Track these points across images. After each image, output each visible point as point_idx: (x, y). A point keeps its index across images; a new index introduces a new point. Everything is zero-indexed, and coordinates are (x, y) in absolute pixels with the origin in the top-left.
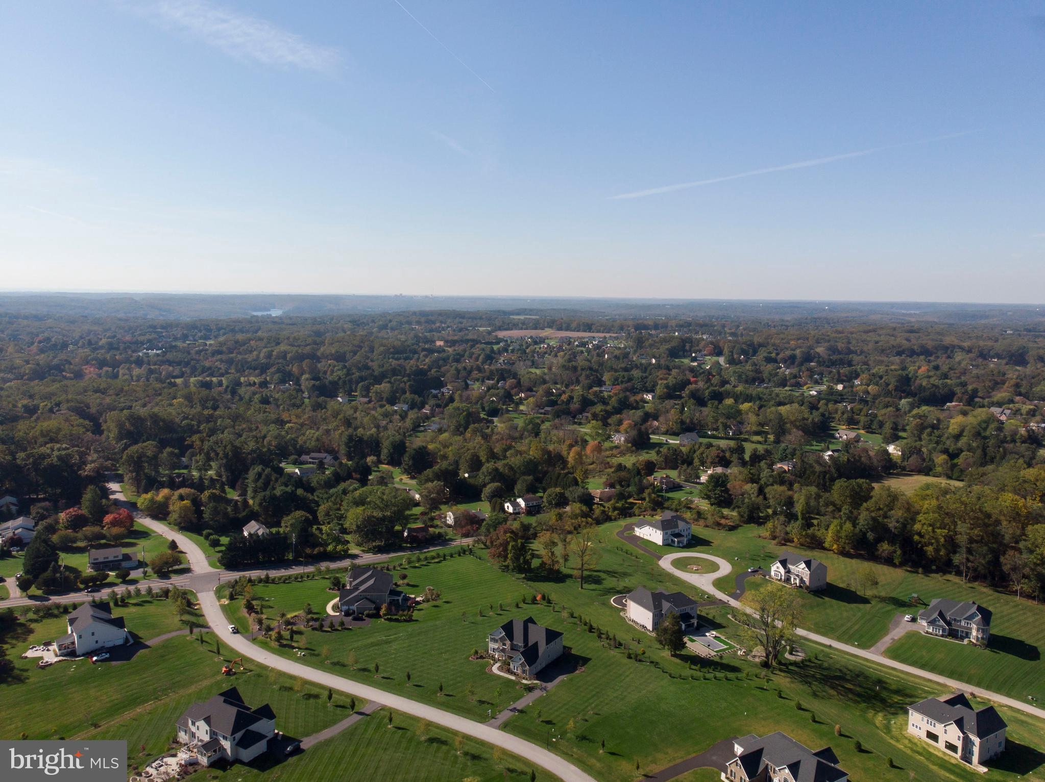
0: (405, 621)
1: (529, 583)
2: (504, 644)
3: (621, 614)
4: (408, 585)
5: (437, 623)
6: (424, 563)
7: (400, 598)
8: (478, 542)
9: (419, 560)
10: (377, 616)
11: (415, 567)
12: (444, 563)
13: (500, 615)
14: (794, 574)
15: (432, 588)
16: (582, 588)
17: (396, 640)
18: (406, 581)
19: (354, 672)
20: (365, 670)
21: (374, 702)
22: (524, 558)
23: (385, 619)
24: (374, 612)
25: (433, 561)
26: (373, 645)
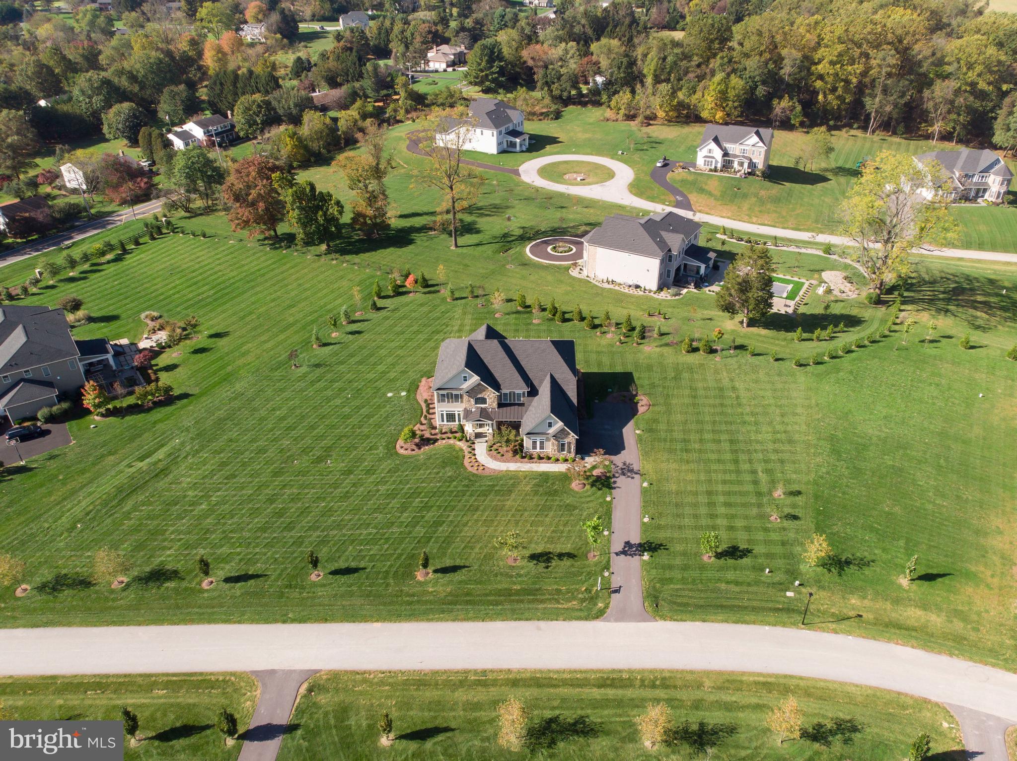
0: (158, 404)
1: (348, 257)
2: (483, 401)
3: (574, 273)
4: (91, 319)
5: (239, 387)
6: (86, 267)
7: (109, 357)
8: (173, 206)
9: (73, 263)
10: (78, 411)
11: (72, 280)
12: (130, 260)
13: (359, 332)
14: (736, 156)
15: (156, 314)
16: (456, 246)
17: (174, 458)
18: (80, 314)
19: (131, 595)
20: (158, 576)
21: (272, 672)
22: (325, 214)
23: (103, 415)
24: (65, 405)
25: (104, 259)
26: (125, 493)
